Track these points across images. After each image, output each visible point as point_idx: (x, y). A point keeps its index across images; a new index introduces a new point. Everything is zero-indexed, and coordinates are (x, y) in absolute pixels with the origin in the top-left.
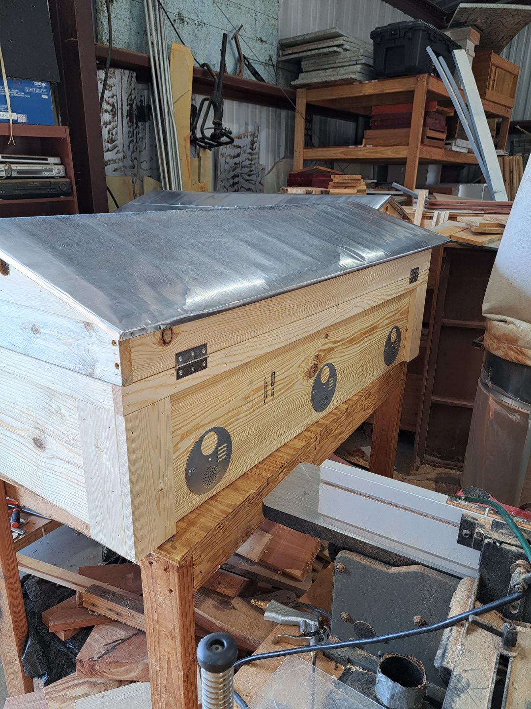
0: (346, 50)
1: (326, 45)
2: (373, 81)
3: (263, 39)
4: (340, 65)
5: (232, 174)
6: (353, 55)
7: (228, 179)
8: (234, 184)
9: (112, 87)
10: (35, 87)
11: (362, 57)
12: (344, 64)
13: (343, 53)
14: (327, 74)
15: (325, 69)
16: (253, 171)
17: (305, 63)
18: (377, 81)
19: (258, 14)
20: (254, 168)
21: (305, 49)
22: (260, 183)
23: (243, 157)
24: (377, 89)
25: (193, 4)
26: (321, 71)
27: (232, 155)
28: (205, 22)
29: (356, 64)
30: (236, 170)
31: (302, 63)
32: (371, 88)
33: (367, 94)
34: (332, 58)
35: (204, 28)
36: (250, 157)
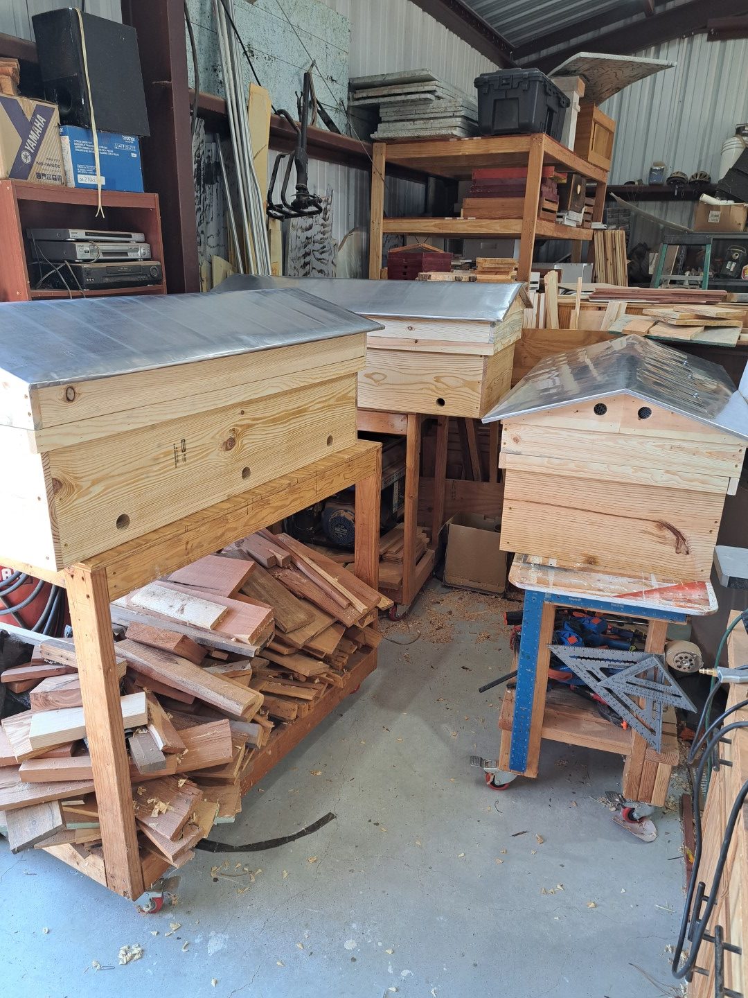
0: (439, 98)
1: (413, 90)
2: (475, 138)
3: (334, 79)
4: (432, 116)
5: (303, 251)
6: (449, 104)
7: (299, 258)
8: (305, 264)
10: (124, 142)
11: (461, 108)
12: (437, 115)
13: (436, 102)
14: (416, 127)
15: (414, 120)
16: (324, 247)
17: (385, 110)
18: (480, 138)
19: (329, 46)
20: (325, 244)
21: (385, 92)
22: (332, 262)
23: (316, 228)
24: (480, 149)
25: (263, 32)
26: (408, 123)
27: (304, 227)
28: (275, 56)
29: (454, 116)
30: (307, 247)
31: (381, 111)
32: (473, 147)
33: (467, 154)
34: (422, 107)
35: (274, 64)
36: (323, 230)
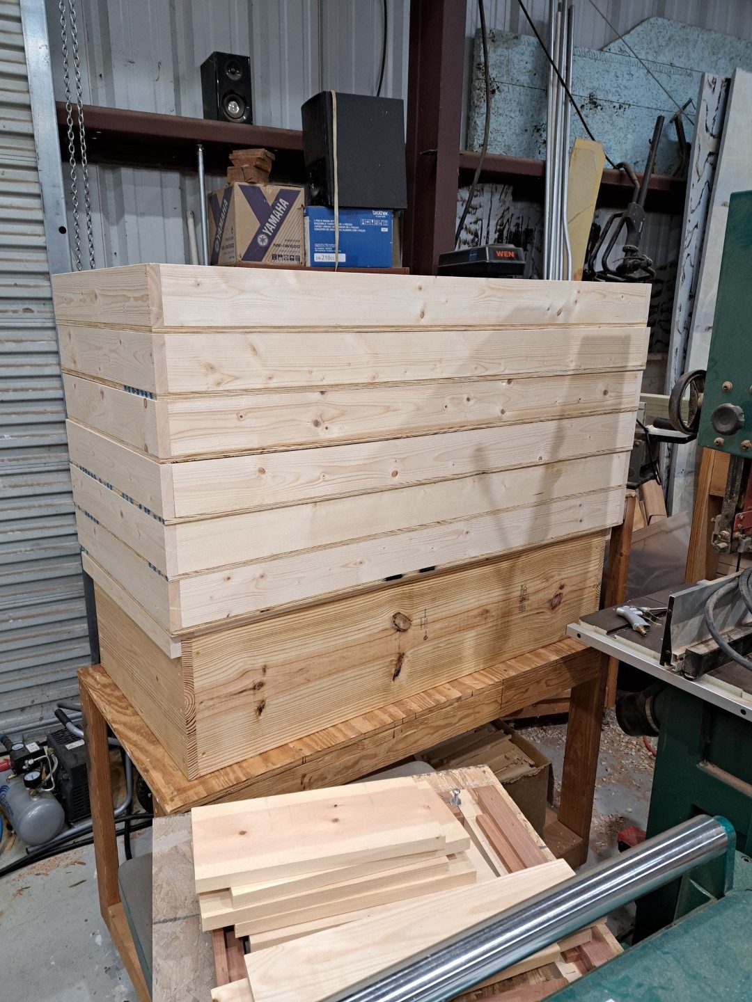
9: (477, 209)
10: (374, 218)
25: (614, 79)
28: (631, 102)
